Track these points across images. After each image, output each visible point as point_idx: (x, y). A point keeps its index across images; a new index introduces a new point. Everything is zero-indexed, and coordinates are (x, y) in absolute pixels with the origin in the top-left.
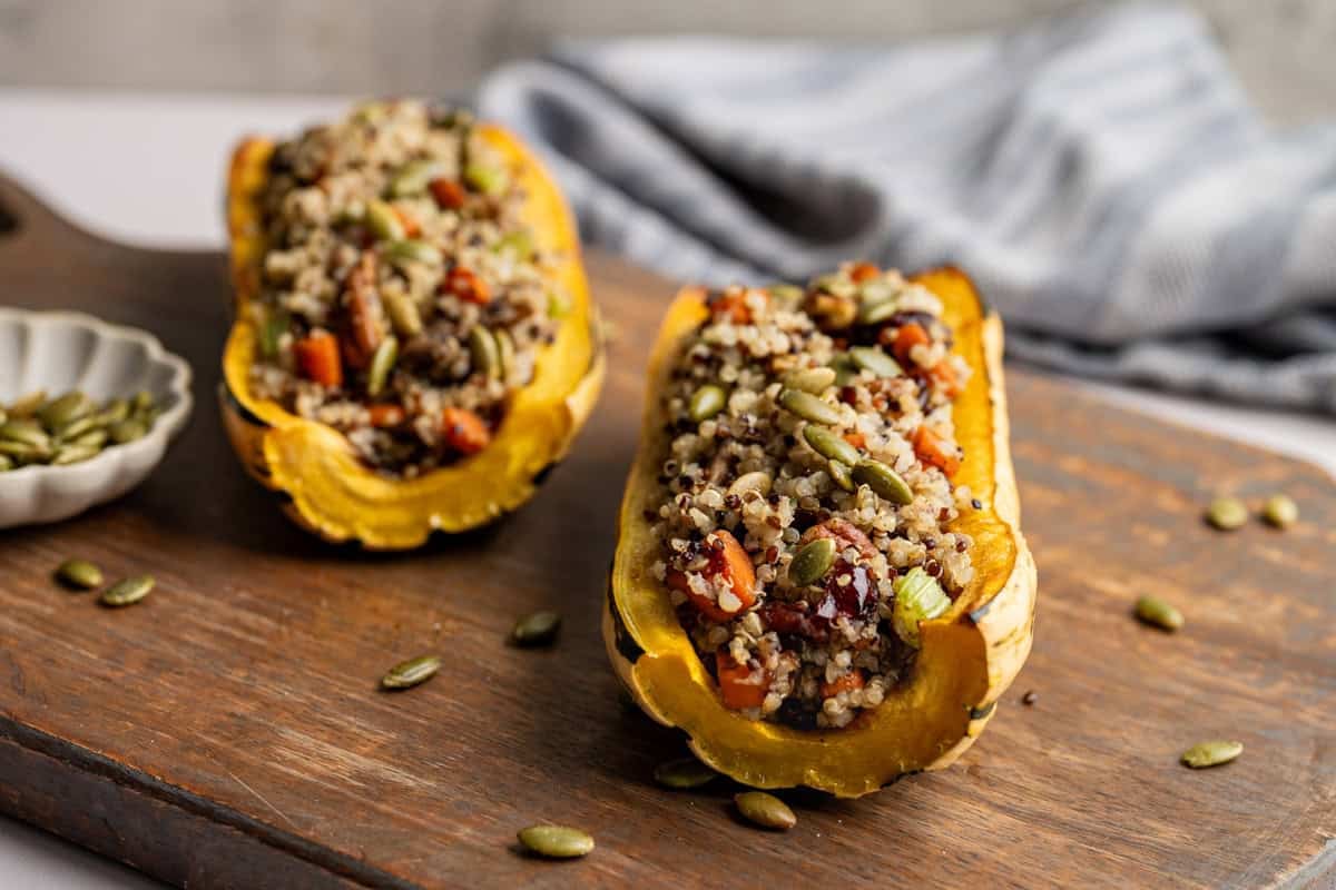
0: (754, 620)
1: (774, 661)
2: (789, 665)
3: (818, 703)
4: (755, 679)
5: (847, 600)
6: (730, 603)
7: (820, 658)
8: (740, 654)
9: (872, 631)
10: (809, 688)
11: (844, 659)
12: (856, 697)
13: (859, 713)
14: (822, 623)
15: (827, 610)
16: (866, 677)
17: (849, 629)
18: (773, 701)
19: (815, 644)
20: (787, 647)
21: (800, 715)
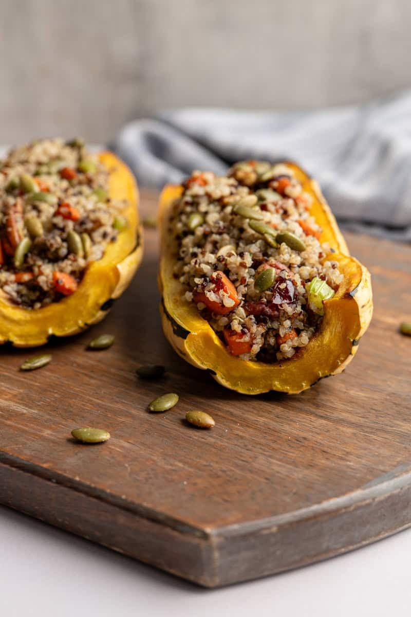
0: (241, 311)
1: (254, 328)
2: (262, 330)
3: (277, 347)
4: (247, 338)
5: (285, 294)
6: (229, 303)
7: (275, 325)
8: (237, 327)
9: (299, 309)
10: (272, 341)
11: (288, 323)
12: (296, 342)
13: (297, 349)
14: (275, 307)
15: (277, 300)
16: (298, 332)
17: (289, 309)
18: (256, 348)
19: (272, 318)
20: (259, 322)
21: (269, 355)
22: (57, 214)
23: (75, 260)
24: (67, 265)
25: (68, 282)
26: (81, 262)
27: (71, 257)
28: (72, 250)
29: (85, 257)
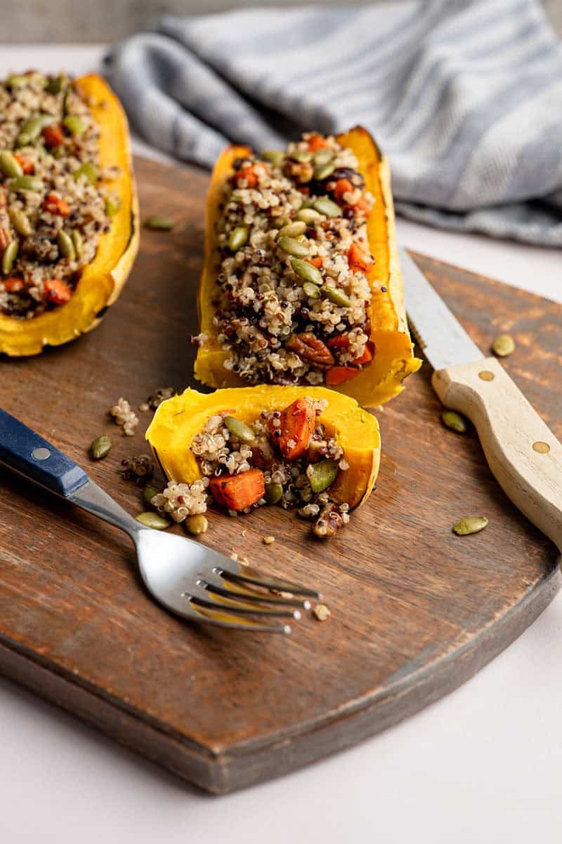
22: (43, 207)
23: (67, 264)
24: (59, 271)
25: (59, 290)
26: (74, 266)
27: (62, 261)
28: (63, 254)
29: (77, 259)
